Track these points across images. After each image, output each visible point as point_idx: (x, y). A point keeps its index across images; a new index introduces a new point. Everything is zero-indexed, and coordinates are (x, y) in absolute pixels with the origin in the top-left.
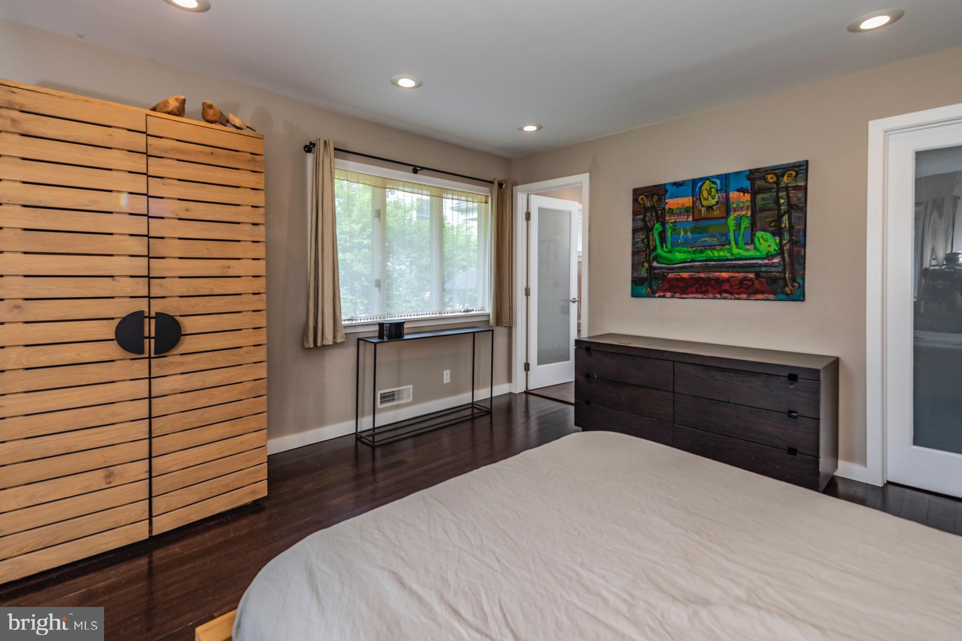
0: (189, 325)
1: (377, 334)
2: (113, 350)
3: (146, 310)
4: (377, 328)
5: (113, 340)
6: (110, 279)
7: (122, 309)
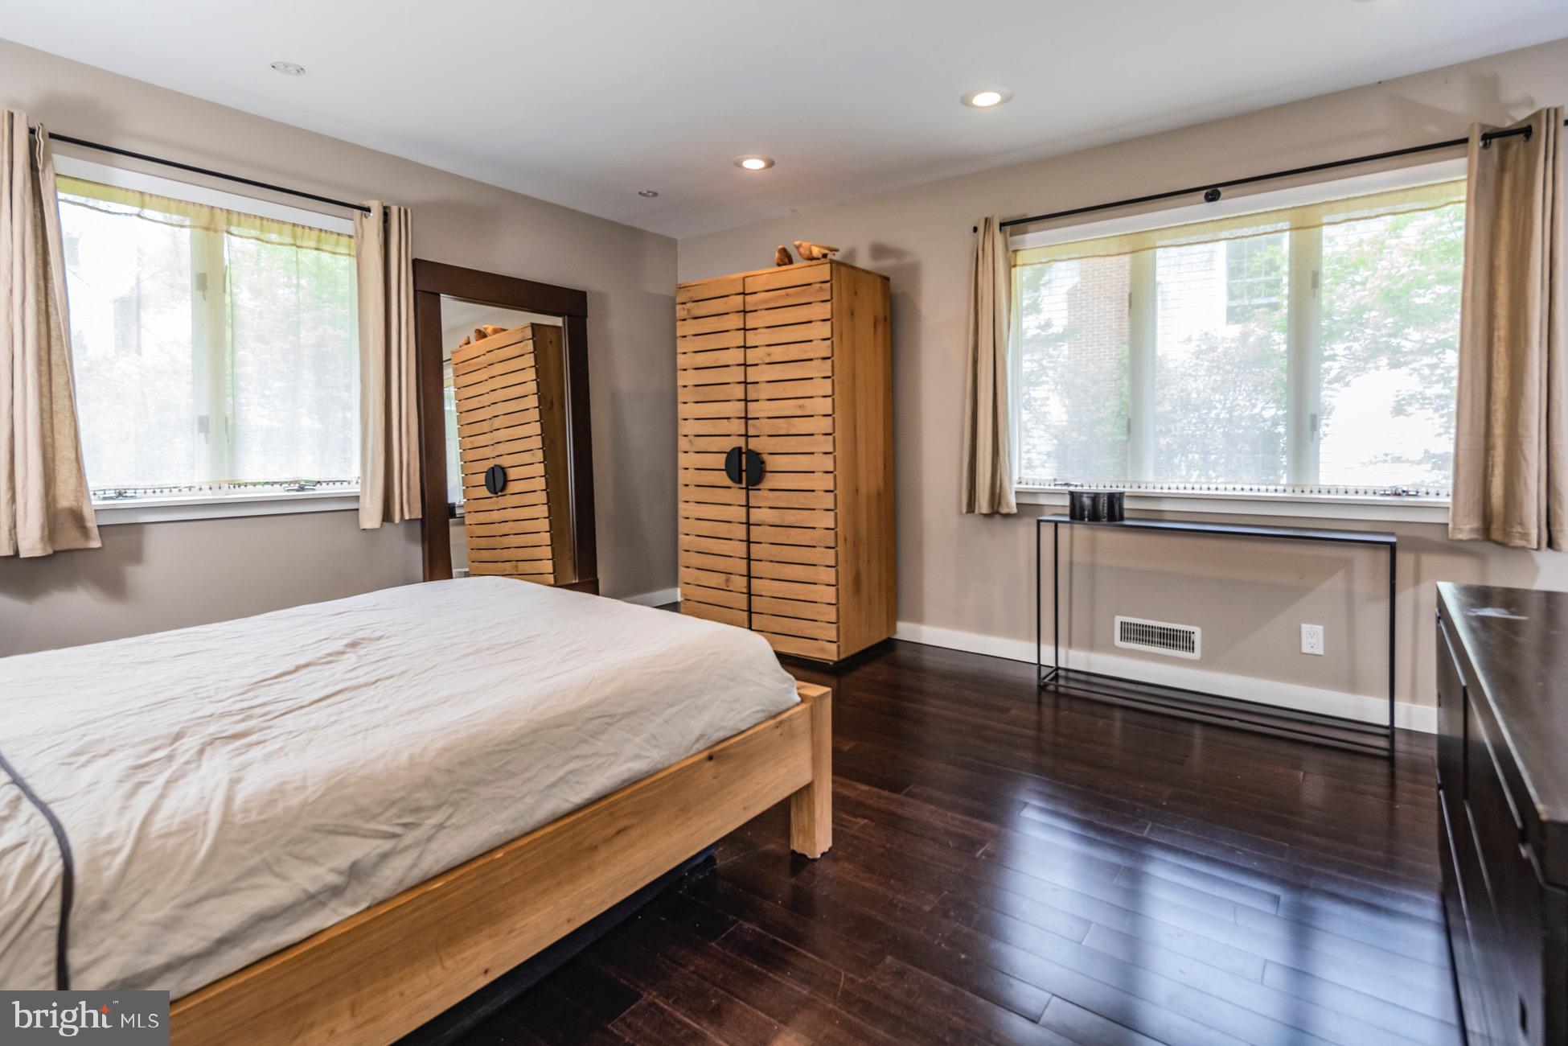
0: (772, 463)
1: (1067, 511)
2: (723, 478)
3: (743, 446)
4: (1066, 501)
5: (723, 470)
6: (726, 420)
7: (729, 444)
